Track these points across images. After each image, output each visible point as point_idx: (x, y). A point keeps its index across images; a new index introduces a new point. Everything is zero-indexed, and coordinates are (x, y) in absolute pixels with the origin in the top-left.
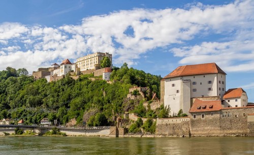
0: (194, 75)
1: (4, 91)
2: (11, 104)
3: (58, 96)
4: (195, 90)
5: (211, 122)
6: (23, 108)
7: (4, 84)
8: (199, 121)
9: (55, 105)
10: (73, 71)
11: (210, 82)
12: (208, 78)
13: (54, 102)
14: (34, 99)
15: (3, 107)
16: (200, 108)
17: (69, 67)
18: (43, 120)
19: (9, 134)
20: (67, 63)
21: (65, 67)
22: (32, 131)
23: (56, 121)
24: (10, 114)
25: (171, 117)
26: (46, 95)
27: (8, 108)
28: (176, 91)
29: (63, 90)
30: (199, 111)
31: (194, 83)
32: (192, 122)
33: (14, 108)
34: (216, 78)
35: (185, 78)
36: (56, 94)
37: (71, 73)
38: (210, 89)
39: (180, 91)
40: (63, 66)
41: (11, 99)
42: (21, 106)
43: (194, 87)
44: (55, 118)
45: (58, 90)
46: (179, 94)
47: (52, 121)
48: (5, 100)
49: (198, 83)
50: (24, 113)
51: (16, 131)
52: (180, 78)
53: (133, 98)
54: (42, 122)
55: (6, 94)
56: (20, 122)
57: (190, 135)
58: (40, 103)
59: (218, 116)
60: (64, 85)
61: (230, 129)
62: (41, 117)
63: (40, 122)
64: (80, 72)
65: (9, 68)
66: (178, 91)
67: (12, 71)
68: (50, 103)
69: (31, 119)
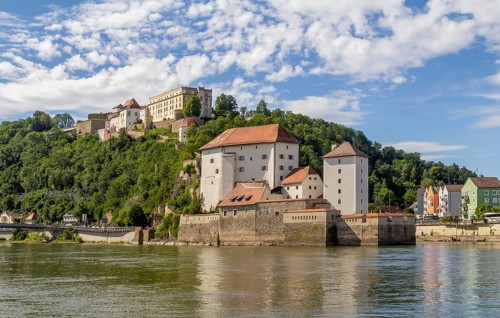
0: (241, 145)
1: (18, 159)
2: (25, 183)
3: (100, 169)
4: (241, 170)
5: (246, 223)
6: (44, 191)
7: (18, 146)
8: (230, 221)
9: (92, 186)
10: (140, 122)
11: (265, 157)
12: (262, 150)
13: (92, 181)
14: (60, 175)
15: (11, 188)
16: (233, 200)
17: (136, 114)
18: (67, 215)
19: (4, 239)
20: (132, 107)
21: (129, 114)
22: (41, 234)
23: (84, 217)
24: (20, 203)
25: (205, 213)
26: (81, 168)
27: (21, 190)
28: (215, 171)
29: (110, 159)
30: (231, 204)
31: (241, 158)
32: (222, 221)
33: (29, 190)
34: (273, 150)
35: (227, 150)
36: (96, 166)
37: (138, 125)
38: (264, 168)
39: (220, 171)
40: (125, 112)
41: (25, 175)
42: (41, 188)
43: (241, 164)
44: (85, 211)
45: (101, 158)
46: (219, 176)
47: (78, 215)
48: (15, 176)
49: (247, 158)
50: (41, 202)
51: (15, 234)
52: (220, 149)
53: (185, 177)
54: (66, 218)
55: (21, 165)
56: (30, 217)
57: (219, 242)
58: (70, 182)
59: (252, 212)
60: (114, 149)
61: (269, 234)
62: (64, 209)
63: (62, 218)
64: (152, 123)
65: (38, 114)
66: (217, 171)
67: (41, 120)
68: (85, 183)
69: (48, 212)
